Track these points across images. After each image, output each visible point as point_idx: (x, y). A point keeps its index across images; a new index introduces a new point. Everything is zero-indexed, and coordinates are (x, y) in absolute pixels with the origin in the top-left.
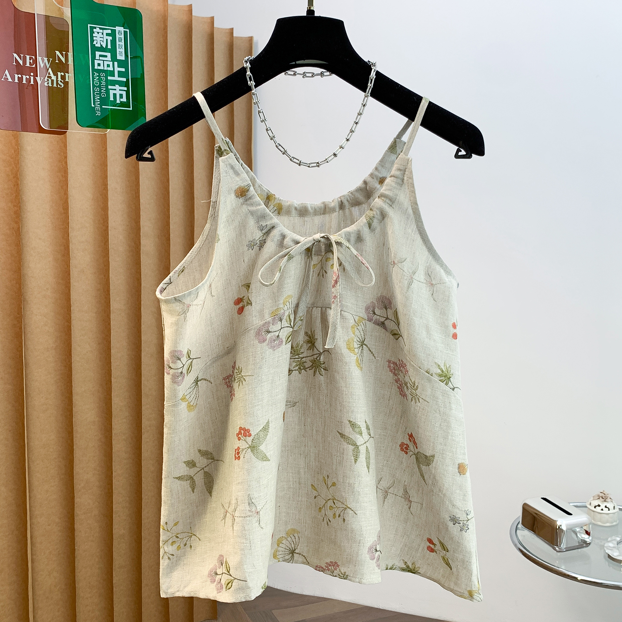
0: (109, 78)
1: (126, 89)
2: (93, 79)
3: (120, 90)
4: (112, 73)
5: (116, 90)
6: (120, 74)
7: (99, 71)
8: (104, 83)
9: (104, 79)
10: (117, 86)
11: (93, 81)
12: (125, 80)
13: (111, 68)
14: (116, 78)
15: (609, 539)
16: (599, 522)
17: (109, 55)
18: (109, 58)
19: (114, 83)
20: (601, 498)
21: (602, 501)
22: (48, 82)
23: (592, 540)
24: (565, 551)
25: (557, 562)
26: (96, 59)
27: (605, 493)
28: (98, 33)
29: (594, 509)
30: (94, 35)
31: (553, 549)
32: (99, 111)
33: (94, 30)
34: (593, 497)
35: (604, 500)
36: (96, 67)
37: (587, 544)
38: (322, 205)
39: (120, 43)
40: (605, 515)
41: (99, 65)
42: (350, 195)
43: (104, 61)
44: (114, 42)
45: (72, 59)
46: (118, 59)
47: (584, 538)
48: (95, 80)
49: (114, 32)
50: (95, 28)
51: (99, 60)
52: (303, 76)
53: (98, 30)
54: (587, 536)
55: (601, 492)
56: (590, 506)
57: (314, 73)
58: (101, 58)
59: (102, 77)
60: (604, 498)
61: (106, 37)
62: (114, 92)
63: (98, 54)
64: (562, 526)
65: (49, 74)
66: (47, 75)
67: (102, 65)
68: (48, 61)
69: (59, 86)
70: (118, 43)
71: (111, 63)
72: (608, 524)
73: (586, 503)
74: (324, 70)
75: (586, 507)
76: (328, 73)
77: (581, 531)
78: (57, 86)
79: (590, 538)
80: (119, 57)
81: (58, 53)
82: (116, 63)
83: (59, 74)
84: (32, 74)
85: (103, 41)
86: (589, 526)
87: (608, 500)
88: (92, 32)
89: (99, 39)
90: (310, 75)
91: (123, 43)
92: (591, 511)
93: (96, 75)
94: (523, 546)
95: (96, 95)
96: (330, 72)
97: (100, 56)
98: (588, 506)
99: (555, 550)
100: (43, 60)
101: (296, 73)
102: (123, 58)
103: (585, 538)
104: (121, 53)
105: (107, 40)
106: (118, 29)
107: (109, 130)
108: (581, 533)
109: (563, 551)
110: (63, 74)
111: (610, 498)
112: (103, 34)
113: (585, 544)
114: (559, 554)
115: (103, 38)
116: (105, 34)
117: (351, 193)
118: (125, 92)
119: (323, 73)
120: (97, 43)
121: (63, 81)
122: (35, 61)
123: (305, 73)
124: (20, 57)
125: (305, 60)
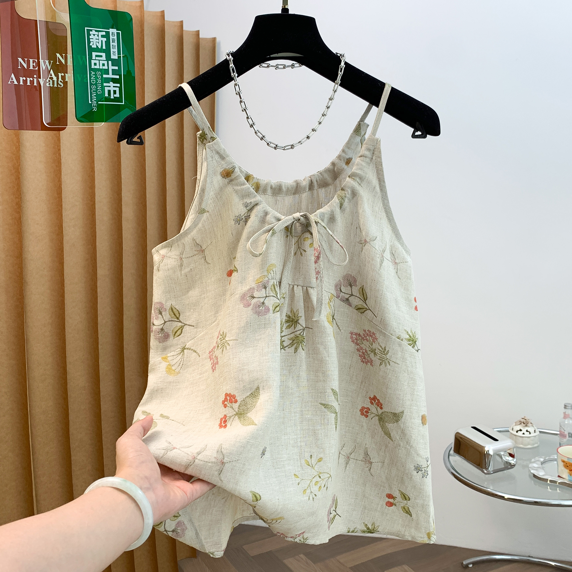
0: (105, 76)
1: (118, 85)
2: (90, 77)
3: (114, 87)
4: (107, 72)
5: (110, 86)
6: (114, 72)
7: (95, 70)
8: (100, 81)
9: (99, 77)
10: (111, 83)
11: (90, 79)
12: (118, 77)
13: (106, 67)
14: (111, 76)
15: (533, 460)
16: (520, 445)
17: (104, 55)
18: (104, 58)
19: (108, 80)
20: (522, 423)
21: (524, 426)
22: (50, 83)
23: (516, 462)
24: (493, 473)
25: (486, 483)
26: (93, 59)
27: (526, 419)
28: (94, 35)
29: (517, 434)
30: (91, 37)
31: (481, 472)
32: (95, 107)
33: (91, 32)
34: (515, 423)
35: (525, 425)
36: (93, 67)
37: (512, 466)
38: (295, 184)
39: (114, 44)
40: (526, 438)
41: (95, 64)
42: (319, 175)
43: (100, 61)
44: (108, 43)
45: (71, 61)
46: (111, 58)
47: (508, 460)
48: (92, 78)
49: (108, 33)
50: (91, 30)
51: (95, 60)
52: (276, 68)
53: (93, 32)
54: (511, 458)
55: (522, 418)
56: (513, 431)
57: (285, 65)
58: (97, 58)
59: (98, 75)
60: (525, 423)
61: (101, 39)
62: (109, 88)
63: (94, 54)
64: (489, 451)
65: (51, 75)
66: (49, 76)
67: (98, 64)
68: (50, 63)
69: (59, 86)
70: (111, 44)
71: (106, 63)
72: (529, 446)
73: (509, 428)
74: (294, 62)
75: (508, 431)
76: (298, 65)
77: (505, 454)
78: (58, 86)
79: (515, 460)
80: (113, 57)
81: (58, 55)
82: (110, 62)
83: (60, 75)
84: (35, 76)
85: (98, 43)
86: (513, 449)
87: (530, 425)
88: (89, 35)
89: (95, 40)
90: (282, 67)
91: (116, 44)
92: (513, 436)
93: (93, 74)
94: (455, 469)
95: (93, 92)
96: (300, 63)
97: (96, 56)
98: (511, 431)
99: (484, 472)
100: (45, 63)
101: (270, 66)
102: (116, 57)
103: (510, 460)
104: (114, 52)
105: (102, 41)
106: (111, 31)
107: (103, 123)
108: (506, 456)
109: (491, 473)
110: (63, 74)
111: (531, 423)
112: (98, 36)
113: (509, 466)
114: (487, 476)
115: (98, 39)
116: (100, 36)
117: (320, 173)
118: (118, 88)
119: (293, 65)
120: (93, 45)
121: (62, 81)
122: (38, 64)
123: (278, 65)
124: (24, 61)
125: (278, 54)
